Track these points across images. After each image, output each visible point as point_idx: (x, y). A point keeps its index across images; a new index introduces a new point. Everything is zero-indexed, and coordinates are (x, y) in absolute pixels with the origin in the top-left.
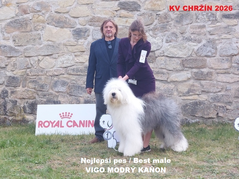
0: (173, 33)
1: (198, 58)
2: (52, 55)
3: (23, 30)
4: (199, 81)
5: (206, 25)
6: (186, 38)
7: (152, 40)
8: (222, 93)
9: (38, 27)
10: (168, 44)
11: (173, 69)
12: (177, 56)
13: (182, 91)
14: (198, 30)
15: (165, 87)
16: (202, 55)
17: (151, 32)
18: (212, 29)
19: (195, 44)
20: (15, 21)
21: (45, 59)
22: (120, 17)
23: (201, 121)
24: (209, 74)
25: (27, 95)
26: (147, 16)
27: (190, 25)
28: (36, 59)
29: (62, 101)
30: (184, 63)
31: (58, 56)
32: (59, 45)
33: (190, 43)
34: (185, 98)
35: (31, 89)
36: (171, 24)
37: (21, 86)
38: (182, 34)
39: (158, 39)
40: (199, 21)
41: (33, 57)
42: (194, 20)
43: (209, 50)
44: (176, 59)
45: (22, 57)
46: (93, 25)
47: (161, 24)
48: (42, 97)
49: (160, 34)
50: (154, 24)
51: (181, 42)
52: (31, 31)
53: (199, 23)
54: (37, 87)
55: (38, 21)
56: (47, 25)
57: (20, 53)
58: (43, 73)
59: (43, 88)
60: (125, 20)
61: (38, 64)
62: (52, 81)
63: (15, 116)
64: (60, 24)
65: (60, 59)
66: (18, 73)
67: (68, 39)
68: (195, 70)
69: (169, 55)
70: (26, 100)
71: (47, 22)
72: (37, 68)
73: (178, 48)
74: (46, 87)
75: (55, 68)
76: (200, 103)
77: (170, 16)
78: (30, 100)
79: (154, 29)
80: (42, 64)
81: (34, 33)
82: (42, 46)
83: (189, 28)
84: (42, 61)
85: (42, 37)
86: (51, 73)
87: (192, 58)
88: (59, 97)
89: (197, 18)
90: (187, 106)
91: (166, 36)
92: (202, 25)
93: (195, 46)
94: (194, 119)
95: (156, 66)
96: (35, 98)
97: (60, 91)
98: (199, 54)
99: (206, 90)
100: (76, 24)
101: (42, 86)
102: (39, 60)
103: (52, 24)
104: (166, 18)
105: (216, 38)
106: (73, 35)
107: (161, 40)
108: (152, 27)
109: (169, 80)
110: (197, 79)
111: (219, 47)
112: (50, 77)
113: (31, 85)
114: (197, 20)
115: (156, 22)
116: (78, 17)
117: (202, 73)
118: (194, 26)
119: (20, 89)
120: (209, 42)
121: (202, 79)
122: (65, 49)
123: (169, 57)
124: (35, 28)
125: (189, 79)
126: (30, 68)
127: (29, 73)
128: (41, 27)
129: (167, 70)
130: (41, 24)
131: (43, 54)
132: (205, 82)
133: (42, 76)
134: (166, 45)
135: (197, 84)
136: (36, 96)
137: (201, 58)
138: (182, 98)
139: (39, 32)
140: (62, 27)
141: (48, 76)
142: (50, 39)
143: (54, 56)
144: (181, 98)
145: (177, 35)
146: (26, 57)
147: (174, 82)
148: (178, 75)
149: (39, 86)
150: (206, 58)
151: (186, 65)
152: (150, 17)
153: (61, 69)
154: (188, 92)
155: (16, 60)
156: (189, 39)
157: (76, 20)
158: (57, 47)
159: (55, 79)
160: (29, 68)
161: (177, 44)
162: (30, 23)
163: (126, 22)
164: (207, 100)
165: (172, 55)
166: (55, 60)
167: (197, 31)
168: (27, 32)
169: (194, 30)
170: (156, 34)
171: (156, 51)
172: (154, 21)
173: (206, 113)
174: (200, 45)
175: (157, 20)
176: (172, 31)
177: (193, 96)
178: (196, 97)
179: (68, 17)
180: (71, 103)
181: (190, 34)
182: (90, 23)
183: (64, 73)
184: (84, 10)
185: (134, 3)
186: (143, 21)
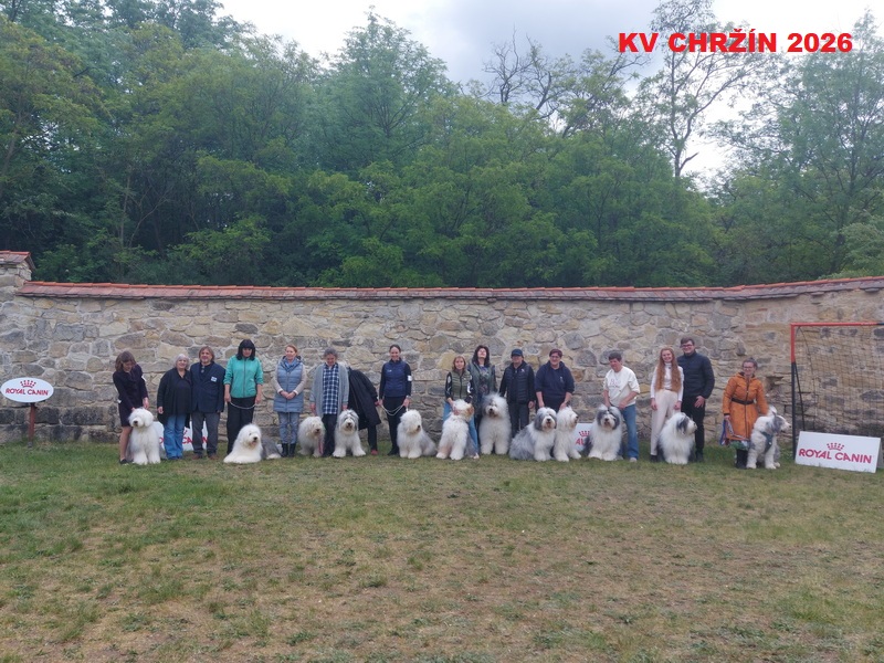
3: (136, 346)
9: (152, 344)
17: (267, 354)
20: (127, 337)
26: (263, 339)
27: (303, 350)
40: (312, 346)
50: (271, 346)
55: (152, 338)
56: (162, 343)
64: (176, 342)
71: (161, 339)
84: (154, 378)
85: (155, 354)
89: (310, 343)
100: (192, 342)
103: (167, 342)
104: (281, 342)
116: (195, 336)
124: (149, 345)
128: (155, 344)
130: (155, 341)
139: (153, 349)
140: (177, 345)
142: (165, 357)
152: (267, 340)
162: (143, 339)
168: (140, 348)
169: (307, 354)
175: (274, 343)
179: (185, 335)
184: (202, 330)
185: (252, 326)
186: (260, 343)
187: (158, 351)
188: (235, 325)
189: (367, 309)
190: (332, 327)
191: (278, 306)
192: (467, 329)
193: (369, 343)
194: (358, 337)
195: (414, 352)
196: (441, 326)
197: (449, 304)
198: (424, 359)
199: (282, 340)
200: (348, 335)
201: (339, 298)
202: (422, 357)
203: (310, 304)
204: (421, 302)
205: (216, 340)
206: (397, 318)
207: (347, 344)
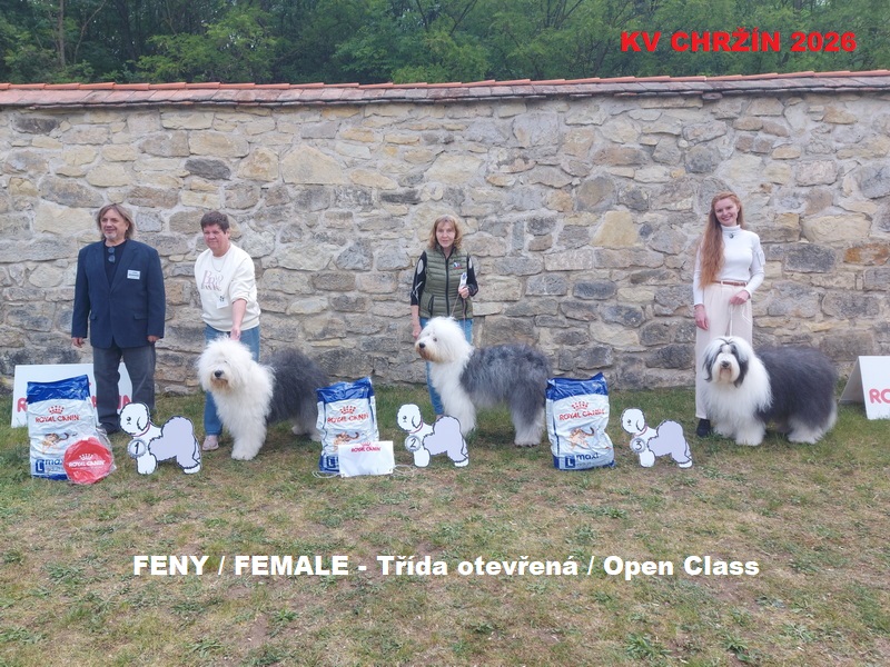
0: (294, 226)
1: (340, 273)
2: (54, 260)
4: (341, 315)
5: (353, 212)
6: (318, 235)
7: (254, 236)
8: (382, 335)
9: (22, 204)
10: (284, 246)
11: (295, 292)
12: (302, 268)
13: (312, 331)
14: (339, 222)
15: (281, 323)
16: (346, 268)
17: (252, 222)
18: (363, 220)
19: (334, 247)
21: (40, 268)
22: (191, 190)
24: (360, 302)
25: (7, 340)
26: (243, 191)
27: (324, 212)
28: (21, 267)
30: (315, 282)
31: (68, 262)
32: (68, 242)
33: (326, 245)
34: (318, 344)
35: (14, 328)
36: (290, 208)
38: (310, 227)
39: (266, 236)
40: (340, 204)
41: (14, 265)
42: (332, 203)
43: (359, 259)
44: (300, 274)
46: (138, 204)
47: (271, 207)
48: (38, 342)
49: (270, 226)
50: (258, 205)
51: (310, 242)
52: (7, 211)
53: (340, 208)
54: (25, 323)
55: (22, 192)
56: (42, 201)
58: (38, 295)
59: (39, 326)
60: (200, 195)
61: (27, 277)
62: (58, 313)
64: (69, 200)
65: (72, 269)
68: (335, 295)
69: (287, 265)
70: (5, 350)
71: (40, 193)
72: (25, 286)
73: (304, 253)
74: (46, 323)
75: (62, 287)
76: (345, 353)
77: (288, 192)
79: (258, 217)
80: (34, 279)
81: (14, 215)
82: (32, 242)
83: (323, 217)
84: (34, 272)
85: (31, 224)
86: (56, 296)
87: (329, 272)
89: (337, 199)
90: (321, 358)
91: (281, 230)
92: (346, 212)
93: (334, 250)
95: (263, 285)
96: (22, 345)
98: (342, 266)
99: (354, 329)
100: (102, 199)
101: (37, 322)
102: (28, 269)
103: (51, 198)
104: (280, 196)
105: (372, 237)
107: (271, 238)
108: (254, 211)
109: (288, 313)
110: (339, 311)
111: (376, 253)
112: (54, 304)
113: (14, 320)
114: (338, 203)
115: (261, 202)
116: (106, 187)
117: (347, 300)
118: (332, 213)
120: (358, 244)
121: (348, 310)
123: (287, 269)
124: (15, 206)
125: (325, 310)
126: (10, 286)
127: (8, 295)
128: (28, 204)
129: (285, 293)
130: (28, 198)
131: (37, 259)
132: (351, 315)
133: (37, 303)
134: (281, 247)
135: (338, 319)
136: (26, 342)
137: (345, 273)
138: (313, 344)
139: (25, 213)
140: (73, 206)
141: (48, 302)
142: (50, 229)
143: (59, 262)
144: (310, 344)
145: (301, 229)
147: (298, 315)
148: (304, 302)
149: (31, 322)
150: (353, 273)
151: (318, 285)
152: (250, 193)
154: (323, 334)
156: (323, 238)
157: (103, 193)
158: (63, 244)
159: (64, 307)
160: (6, 286)
161: (302, 246)
163: (204, 200)
164: (357, 347)
165: (293, 265)
166: (61, 270)
169: (332, 221)
170: (261, 226)
171: (262, 257)
172: (257, 201)
174: (343, 249)
175: (264, 200)
176: (292, 221)
177: (333, 340)
178: (337, 342)
179: (86, 185)
181: (325, 228)
182: (131, 199)
184: (118, 173)
185: (218, 164)
186: (235, 199)
187: (36, 219)
188: (184, 162)
189: (451, 124)
190: (380, 164)
191: (268, 122)
192: (656, 161)
193: (455, 196)
194: (432, 185)
195: (544, 213)
196: (602, 157)
197: (619, 107)
198: (567, 228)
199: (280, 193)
200: (413, 180)
201: (393, 102)
202: (561, 224)
203: (333, 116)
204: (561, 105)
205: (149, 194)
206: (512, 142)
207: (411, 199)
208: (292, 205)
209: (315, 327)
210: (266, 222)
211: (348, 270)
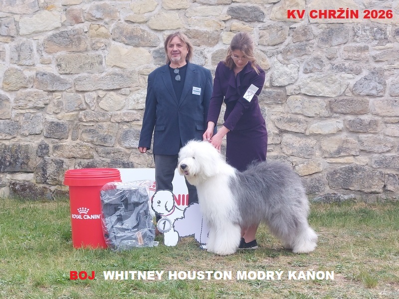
0: (316, 59)
1: (355, 98)
2: (119, 89)
3: (74, 49)
4: (355, 135)
5: (369, 46)
6: (337, 66)
7: (281, 68)
8: (393, 154)
9: (99, 45)
10: (307, 76)
11: (314, 115)
12: (320, 95)
13: (328, 150)
15: (301, 142)
16: (361, 94)
17: (280, 57)
18: (378, 52)
19: (350, 76)
20: (61, 35)
21: (108, 95)
22: (231, 31)
23: (358, 197)
24: (373, 124)
25: (80, 153)
26: (274, 31)
27: (343, 47)
28: (94, 95)
29: (137, 162)
30: (332, 106)
31: (130, 91)
32: (131, 74)
33: (344, 75)
34: (334, 160)
35: (86, 144)
36: (313, 44)
37: (70, 138)
38: (330, 59)
39: (291, 68)
40: (358, 39)
41: (89, 93)
42: (350, 38)
43: (373, 87)
44: (319, 100)
45: (72, 92)
47: (297, 43)
48: (104, 155)
49: (295, 59)
50: (286, 42)
51: (329, 72)
52: (86, 50)
53: (358, 42)
54: (95, 139)
55: (98, 35)
56: (113, 42)
57: (69, 86)
58: (106, 117)
59: (106, 142)
61: (98, 103)
62: (120, 131)
63: (61, 185)
64: (134, 41)
65: (133, 96)
66: (64, 117)
67: (146, 65)
68: (350, 117)
69: (308, 92)
70: (78, 161)
71: (112, 36)
72: (96, 110)
73: (324, 81)
74: (111, 139)
75: (124, 111)
76: (358, 169)
77: (312, 31)
78: (85, 160)
79: (285, 52)
80: (103, 104)
81: (92, 53)
82: (104, 74)
83: (341, 51)
84: (103, 99)
85: (104, 60)
86: (119, 118)
87: (345, 98)
88: (132, 156)
89: (355, 35)
90: (336, 173)
91: (304, 62)
92: (363, 46)
93: (350, 79)
94: (348, 194)
95: (287, 109)
96: (92, 157)
97: (132, 146)
98: (357, 92)
99: (367, 148)
100: (158, 40)
101: (104, 138)
102: (99, 96)
103: (120, 40)
104: (305, 34)
105: (386, 67)
106: (155, 58)
107: (296, 69)
108: (282, 47)
109: (307, 133)
110: (353, 132)
111: (389, 81)
112: (117, 124)
113: (86, 137)
114: (355, 38)
115: (289, 40)
116: (163, 30)
117: (361, 122)
118: (350, 47)
119: (68, 142)
120: (373, 73)
121: (361, 131)
122: (140, 80)
123: (308, 96)
124: (93, 47)
125: (340, 131)
126: (84, 110)
127: (83, 117)
128: (103, 45)
129: (305, 116)
130: (103, 40)
131: (106, 88)
132: (365, 135)
133: (104, 123)
134: (303, 77)
135: (352, 139)
136: (95, 155)
137: (360, 99)
138: (328, 160)
139: (100, 52)
140: (136, 46)
141: (113, 122)
142: (118, 65)
143: (123, 91)
144: (326, 160)
145: (322, 62)
146: (78, 91)
147: (316, 135)
148: (322, 124)
149: (99, 138)
150: (367, 98)
151: (335, 109)
152: (280, 32)
153: (135, 112)
154: (338, 152)
155: (62, 96)
156: (341, 69)
157: (159, 35)
158: (127, 77)
159: (125, 127)
160: (82, 110)
161: (322, 76)
162: (84, 37)
164: (369, 164)
165: (313, 92)
166: (124, 97)
167: (356, 55)
168: (80, 52)
169: (350, 54)
170: (288, 60)
171: (287, 85)
172: (286, 39)
173: (366, 185)
174: (358, 78)
175: (291, 37)
176: (314, 55)
177: (347, 158)
178: (350, 159)
179: (147, 29)
180: (149, 166)
181: (343, 60)
183: (139, 118)
184: (173, 19)
185: (255, 9)
186: (267, 38)
187: (108, 56)
188: (226, 9)
199: (306, 32)
205: (196, 35)
208: (315, 41)
209: (331, 146)
210: (293, 56)
211: (363, 96)
